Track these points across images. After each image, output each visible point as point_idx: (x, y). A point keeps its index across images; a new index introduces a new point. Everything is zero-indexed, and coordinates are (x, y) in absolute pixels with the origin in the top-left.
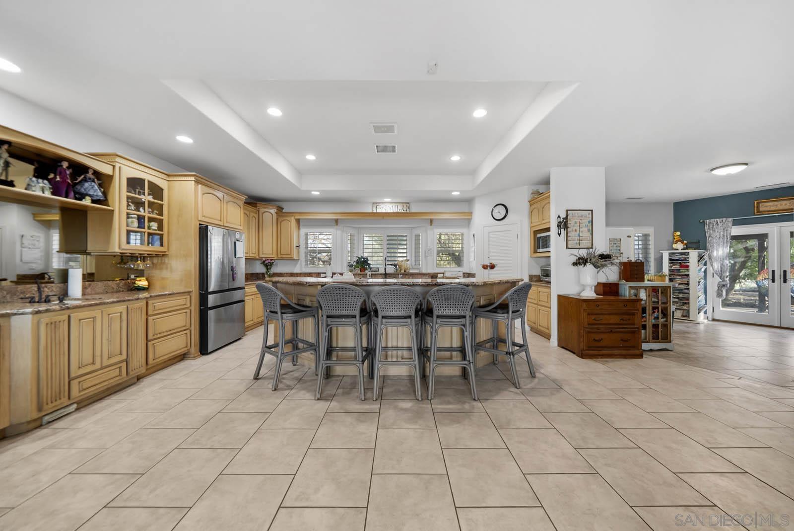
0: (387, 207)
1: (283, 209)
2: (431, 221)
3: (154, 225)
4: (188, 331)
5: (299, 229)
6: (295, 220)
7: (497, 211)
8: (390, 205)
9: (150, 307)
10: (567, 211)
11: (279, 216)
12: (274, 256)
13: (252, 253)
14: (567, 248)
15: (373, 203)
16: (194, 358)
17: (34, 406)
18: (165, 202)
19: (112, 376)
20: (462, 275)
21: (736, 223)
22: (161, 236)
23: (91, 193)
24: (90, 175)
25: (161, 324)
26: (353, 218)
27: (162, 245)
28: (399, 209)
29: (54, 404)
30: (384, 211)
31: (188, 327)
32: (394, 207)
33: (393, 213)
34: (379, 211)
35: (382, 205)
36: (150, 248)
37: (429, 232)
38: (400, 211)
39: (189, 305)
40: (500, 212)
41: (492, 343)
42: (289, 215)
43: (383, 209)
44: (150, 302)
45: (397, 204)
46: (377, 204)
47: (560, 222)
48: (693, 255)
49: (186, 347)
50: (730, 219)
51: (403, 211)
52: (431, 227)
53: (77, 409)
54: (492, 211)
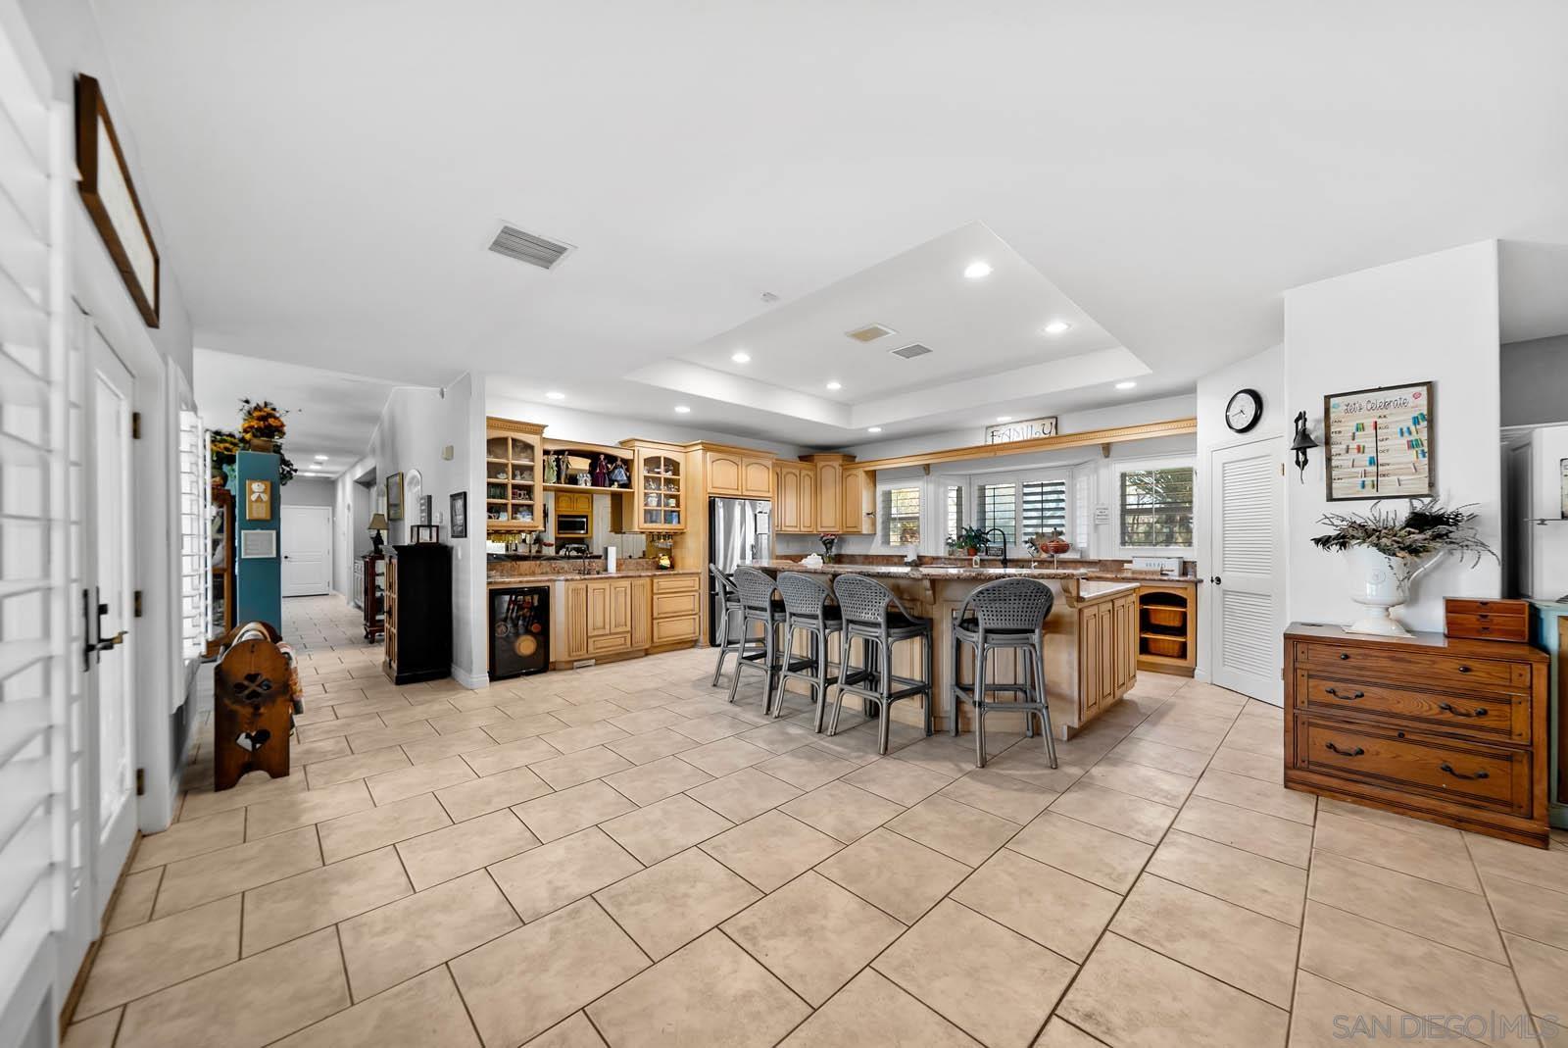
0: (1012, 431)
1: (855, 457)
2: (1107, 449)
3: (672, 502)
4: (697, 617)
5: (875, 486)
6: (863, 474)
7: (1237, 410)
8: (1018, 427)
9: (655, 585)
10: (1328, 398)
11: (846, 469)
12: (837, 530)
13: (804, 527)
14: (1330, 498)
15: (987, 428)
16: (702, 647)
17: (567, 653)
18: (682, 477)
19: (617, 643)
22: (679, 512)
23: (619, 478)
24: (619, 463)
25: (667, 604)
26: (955, 459)
27: (679, 522)
28: (1034, 431)
29: (578, 653)
30: (1006, 440)
31: (697, 611)
32: (1025, 428)
33: (1024, 441)
34: (997, 441)
35: (1003, 429)
36: (667, 526)
37: (1103, 473)
38: (1038, 436)
39: (697, 588)
40: (1244, 411)
41: (1013, 693)
42: (855, 466)
43: (1005, 437)
44: (655, 581)
45: (1031, 423)
46: (994, 429)
49: (694, 633)
51: (1043, 436)
52: (1107, 460)
53: (596, 664)
54: (1227, 417)
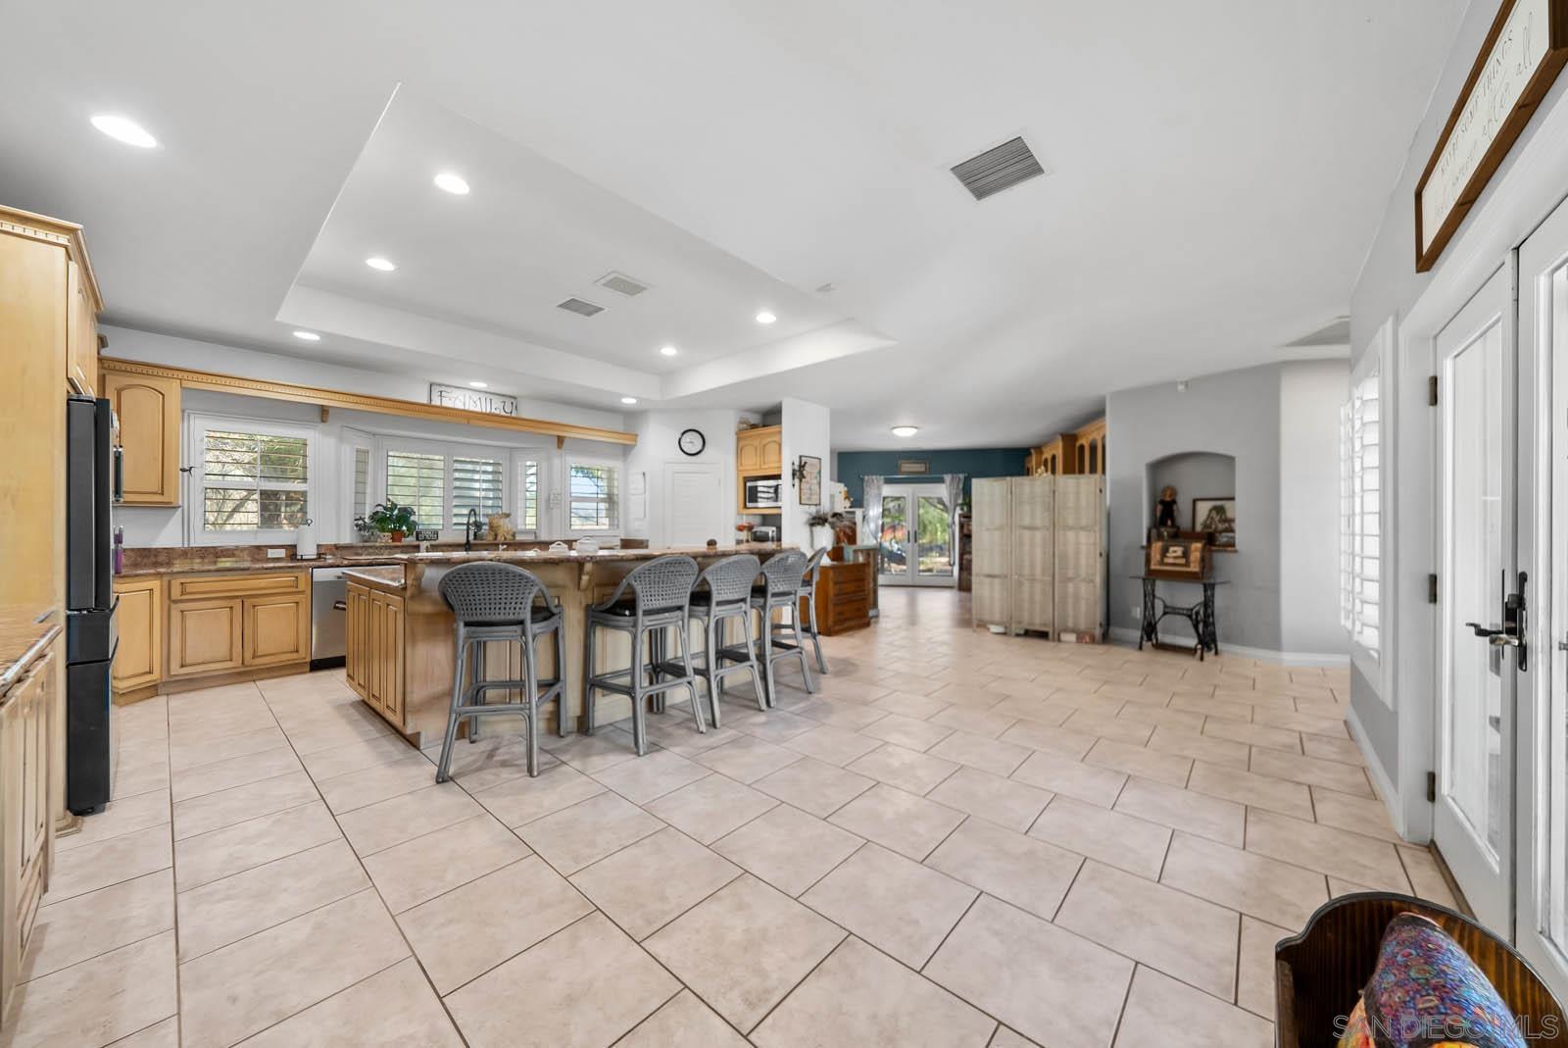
0: (466, 397)
2: (560, 440)
6: (180, 393)
7: (688, 440)
8: (475, 397)
10: (801, 456)
11: (109, 369)
14: (801, 503)
15: (432, 385)
20: (619, 543)
21: (888, 481)
26: (377, 409)
28: (496, 407)
30: (459, 405)
32: (483, 400)
33: (482, 413)
34: (447, 403)
35: (456, 393)
37: (556, 462)
38: (497, 412)
40: (692, 443)
42: (145, 370)
43: (457, 401)
45: (492, 397)
46: (443, 388)
47: (794, 470)
48: (859, 513)
50: (882, 477)
51: (503, 413)
52: (560, 451)
54: (680, 439)
